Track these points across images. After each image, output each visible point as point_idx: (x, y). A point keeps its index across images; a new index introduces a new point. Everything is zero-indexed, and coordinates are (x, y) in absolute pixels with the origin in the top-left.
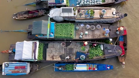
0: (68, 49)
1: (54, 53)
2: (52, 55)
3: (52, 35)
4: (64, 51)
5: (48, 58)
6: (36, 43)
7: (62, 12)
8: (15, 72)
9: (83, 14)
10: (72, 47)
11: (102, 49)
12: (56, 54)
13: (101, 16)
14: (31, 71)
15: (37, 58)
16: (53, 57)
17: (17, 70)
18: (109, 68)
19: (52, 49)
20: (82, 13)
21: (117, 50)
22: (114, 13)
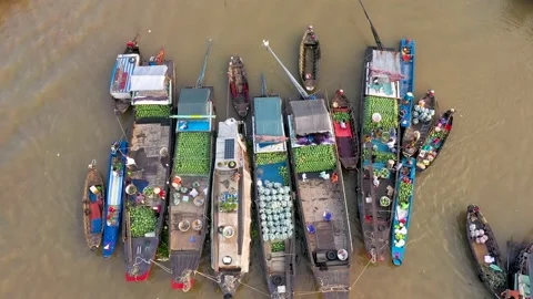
0: (157, 163)
1: (150, 137)
2: (146, 133)
3: (182, 127)
4: (153, 156)
5: (139, 128)
6: (166, 98)
8: (117, 74)
9: (227, 188)
10: (160, 173)
11: (147, 235)
12: (147, 141)
14: (117, 100)
15: (137, 103)
16: (142, 135)
17: (121, 76)
19: (159, 133)
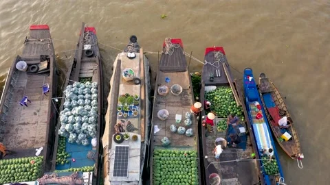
0: (222, 169)
4: (229, 180)
7: (126, 175)
9: (129, 123)
11: (214, 87)
13: (138, 82)
18: (250, 78)
20: (126, 124)
21: (214, 61)
22: (132, 55)
